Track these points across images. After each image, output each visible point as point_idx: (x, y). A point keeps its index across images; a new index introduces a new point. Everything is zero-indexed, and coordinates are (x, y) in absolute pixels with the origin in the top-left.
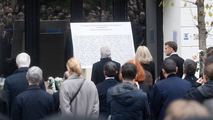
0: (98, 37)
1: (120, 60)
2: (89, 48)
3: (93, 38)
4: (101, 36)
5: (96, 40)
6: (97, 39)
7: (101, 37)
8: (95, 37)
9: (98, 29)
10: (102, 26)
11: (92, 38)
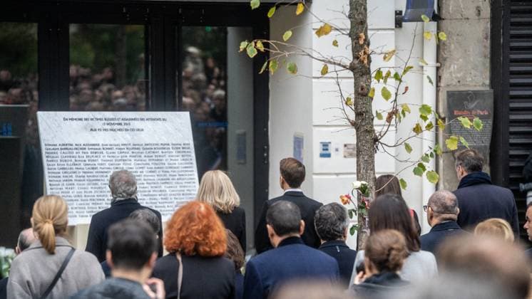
0: (109, 149)
1: (162, 205)
2: (86, 175)
3: (96, 151)
4: (115, 145)
5: (102, 155)
6: (104, 151)
7: (115, 147)
8: (101, 147)
9: (109, 127)
10: (117, 122)
11: (92, 151)
